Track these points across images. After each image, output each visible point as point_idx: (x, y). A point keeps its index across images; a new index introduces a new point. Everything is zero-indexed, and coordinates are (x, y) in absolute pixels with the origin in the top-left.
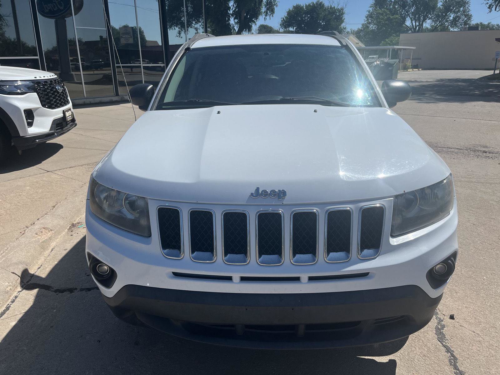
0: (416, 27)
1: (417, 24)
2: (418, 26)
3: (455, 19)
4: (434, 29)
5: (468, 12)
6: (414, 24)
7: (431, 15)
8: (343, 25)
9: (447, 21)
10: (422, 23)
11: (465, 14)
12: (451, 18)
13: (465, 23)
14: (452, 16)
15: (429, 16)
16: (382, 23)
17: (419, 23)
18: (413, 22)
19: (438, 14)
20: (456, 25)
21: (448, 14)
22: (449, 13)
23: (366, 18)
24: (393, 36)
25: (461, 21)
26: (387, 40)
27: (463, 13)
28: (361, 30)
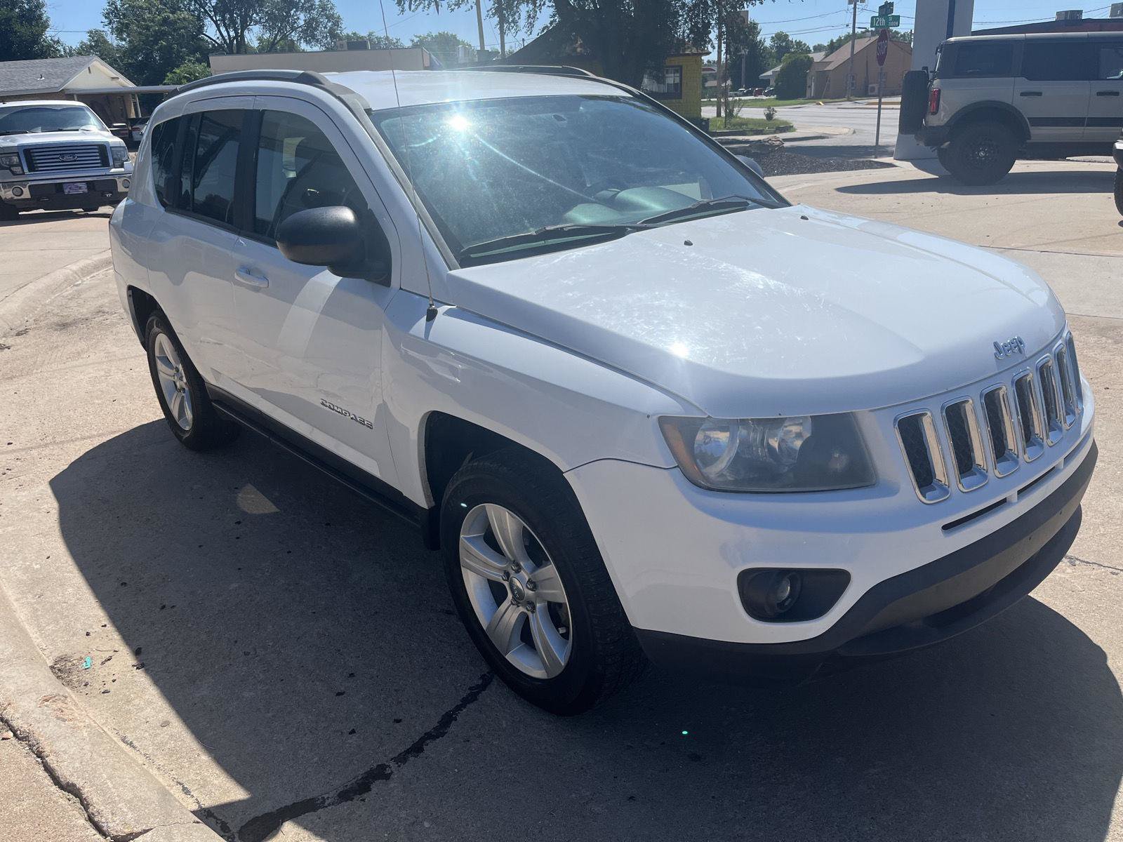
0: (231, 42)
1: (232, 34)
2: (234, 38)
3: (308, 23)
4: (269, 48)
5: (331, 8)
6: (225, 34)
7: (257, 14)
8: (49, 34)
9: (293, 29)
10: (242, 32)
11: (326, 15)
12: (301, 22)
13: (333, 35)
14: (302, 18)
15: (255, 15)
16: (155, 31)
17: (236, 33)
18: (223, 29)
19: (273, 13)
20: (313, 37)
21: (292, 12)
22: (295, 12)
23: (106, 17)
24: (189, 61)
25: (321, 28)
26: (178, 71)
27: (322, 11)
28: (91, 47)
